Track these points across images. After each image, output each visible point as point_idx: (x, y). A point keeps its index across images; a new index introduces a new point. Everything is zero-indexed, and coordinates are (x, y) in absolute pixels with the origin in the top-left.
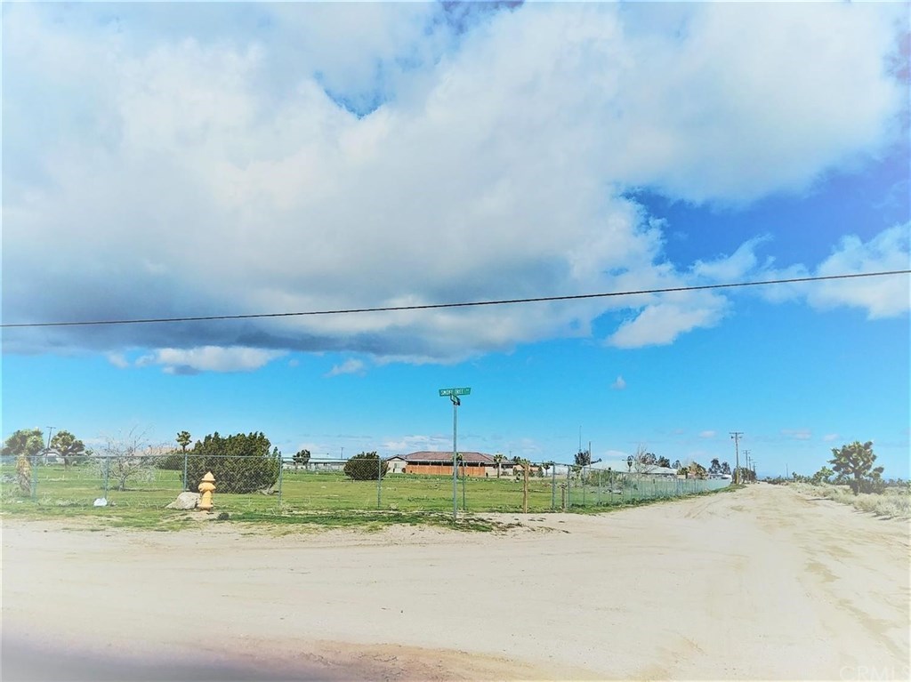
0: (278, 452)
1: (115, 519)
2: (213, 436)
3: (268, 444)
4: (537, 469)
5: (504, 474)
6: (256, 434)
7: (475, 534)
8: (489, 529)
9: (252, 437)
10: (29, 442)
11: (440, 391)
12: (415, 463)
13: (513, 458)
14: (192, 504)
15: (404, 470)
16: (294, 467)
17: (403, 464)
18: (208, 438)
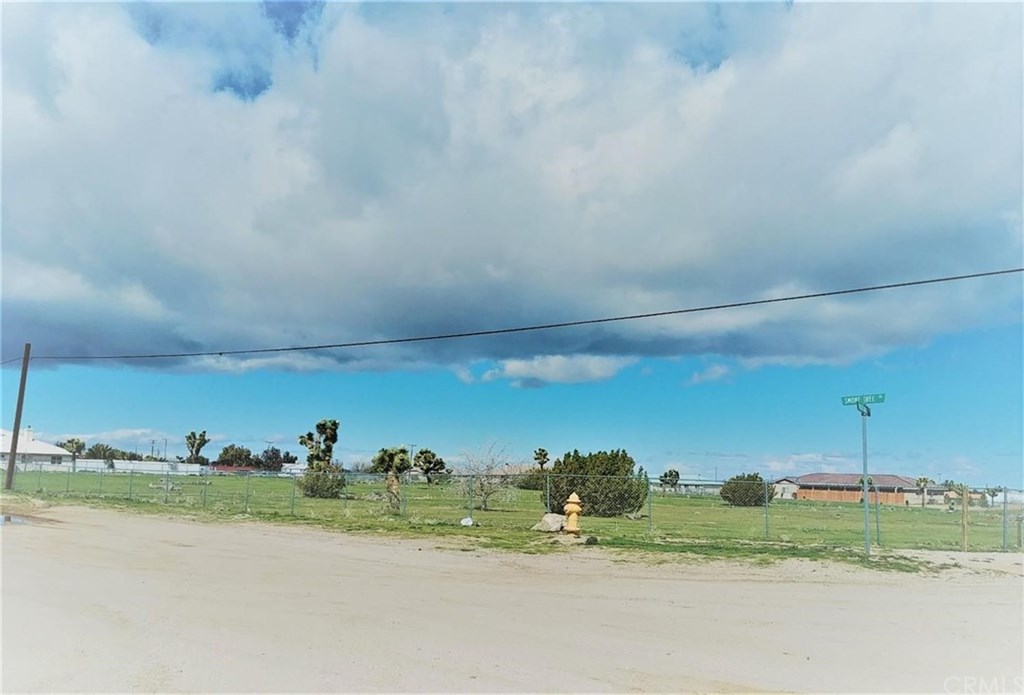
0: (643, 472)
1: (482, 540)
2: (572, 454)
3: (632, 462)
4: (979, 496)
5: (931, 502)
6: (618, 452)
7: (895, 575)
8: (916, 570)
9: (615, 456)
10: (397, 460)
11: (843, 399)
12: (810, 488)
13: (943, 482)
14: (557, 527)
15: (795, 495)
16: (661, 489)
17: (794, 488)
18: (568, 456)
